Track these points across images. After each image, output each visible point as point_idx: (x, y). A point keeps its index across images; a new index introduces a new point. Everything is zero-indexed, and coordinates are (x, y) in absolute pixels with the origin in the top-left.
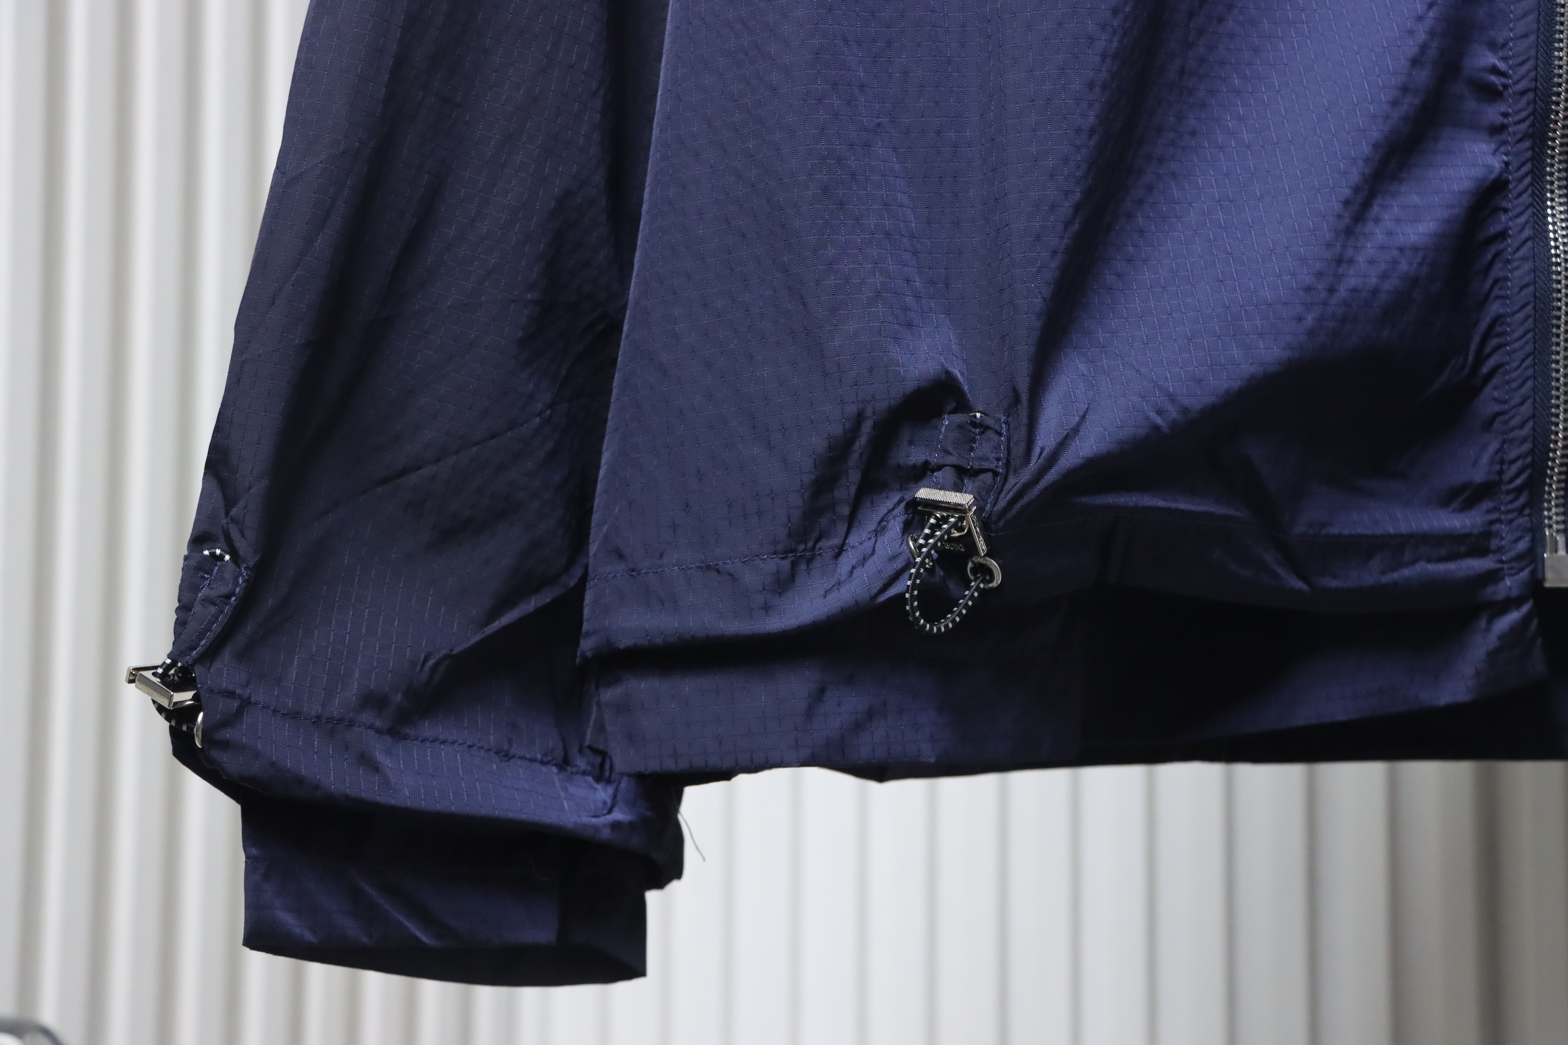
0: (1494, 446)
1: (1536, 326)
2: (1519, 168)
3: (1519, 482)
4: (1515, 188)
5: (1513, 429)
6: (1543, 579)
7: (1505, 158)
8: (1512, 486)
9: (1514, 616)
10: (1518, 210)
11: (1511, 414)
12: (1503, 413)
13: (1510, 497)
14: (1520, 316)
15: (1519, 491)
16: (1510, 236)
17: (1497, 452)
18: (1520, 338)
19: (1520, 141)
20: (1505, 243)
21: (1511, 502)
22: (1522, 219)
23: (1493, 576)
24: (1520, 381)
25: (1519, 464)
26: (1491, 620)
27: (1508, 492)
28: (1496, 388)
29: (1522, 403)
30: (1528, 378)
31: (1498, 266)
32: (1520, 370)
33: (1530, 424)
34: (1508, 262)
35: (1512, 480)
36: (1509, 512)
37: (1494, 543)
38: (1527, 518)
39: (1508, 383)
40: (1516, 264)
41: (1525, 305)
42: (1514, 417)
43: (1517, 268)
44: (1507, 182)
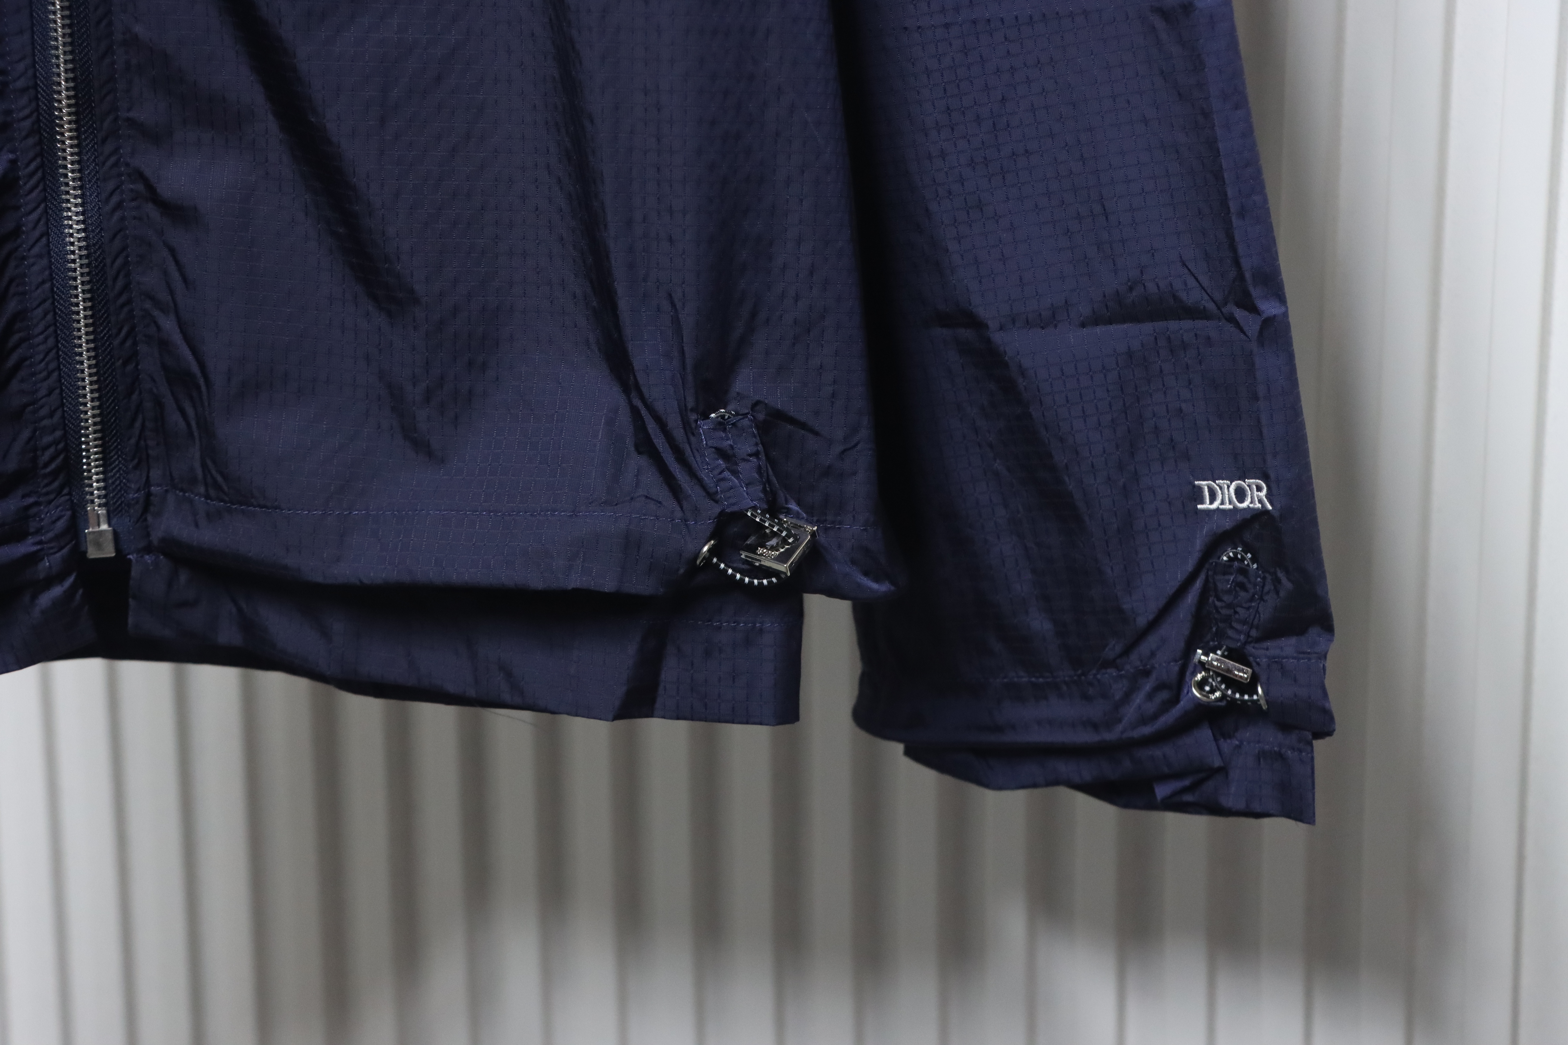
0: (26, 434)
1: (57, 321)
2: (28, 164)
3: (53, 466)
4: (25, 184)
5: (43, 418)
6: (85, 552)
7: (11, 156)
8: (48, 470)
9: (57, 591)
10: (30, 207)
11: (41, 403)
12: (33, 403)
13: (46, 481)
14: (39, 311)
15: (55, 474)
16: (23, 232)
17: (30, 439)
18: (42, 333)
19: (27, 137)
20: (19, 241)
21: (47, 485)
22: (34, 216)
23: (33, 559)
24: (45, 374)
25: (52, 450)
26: (34, 597)
27: (45, 476)
28: (22, 381)
29: (49, 394)
30: (53, 371)
31: (12, 263)
32: (43, 364)
33: (59, 413)
34: (24, 258)
35: (46, 465)
36: (47, 494)
37: (33, 526)
38: (67, 497)
39: (33, 374)
40: (32, 260)
41: (44, 301)
42: (42, 407)
43: (33, 265)
44: (18, 178)
